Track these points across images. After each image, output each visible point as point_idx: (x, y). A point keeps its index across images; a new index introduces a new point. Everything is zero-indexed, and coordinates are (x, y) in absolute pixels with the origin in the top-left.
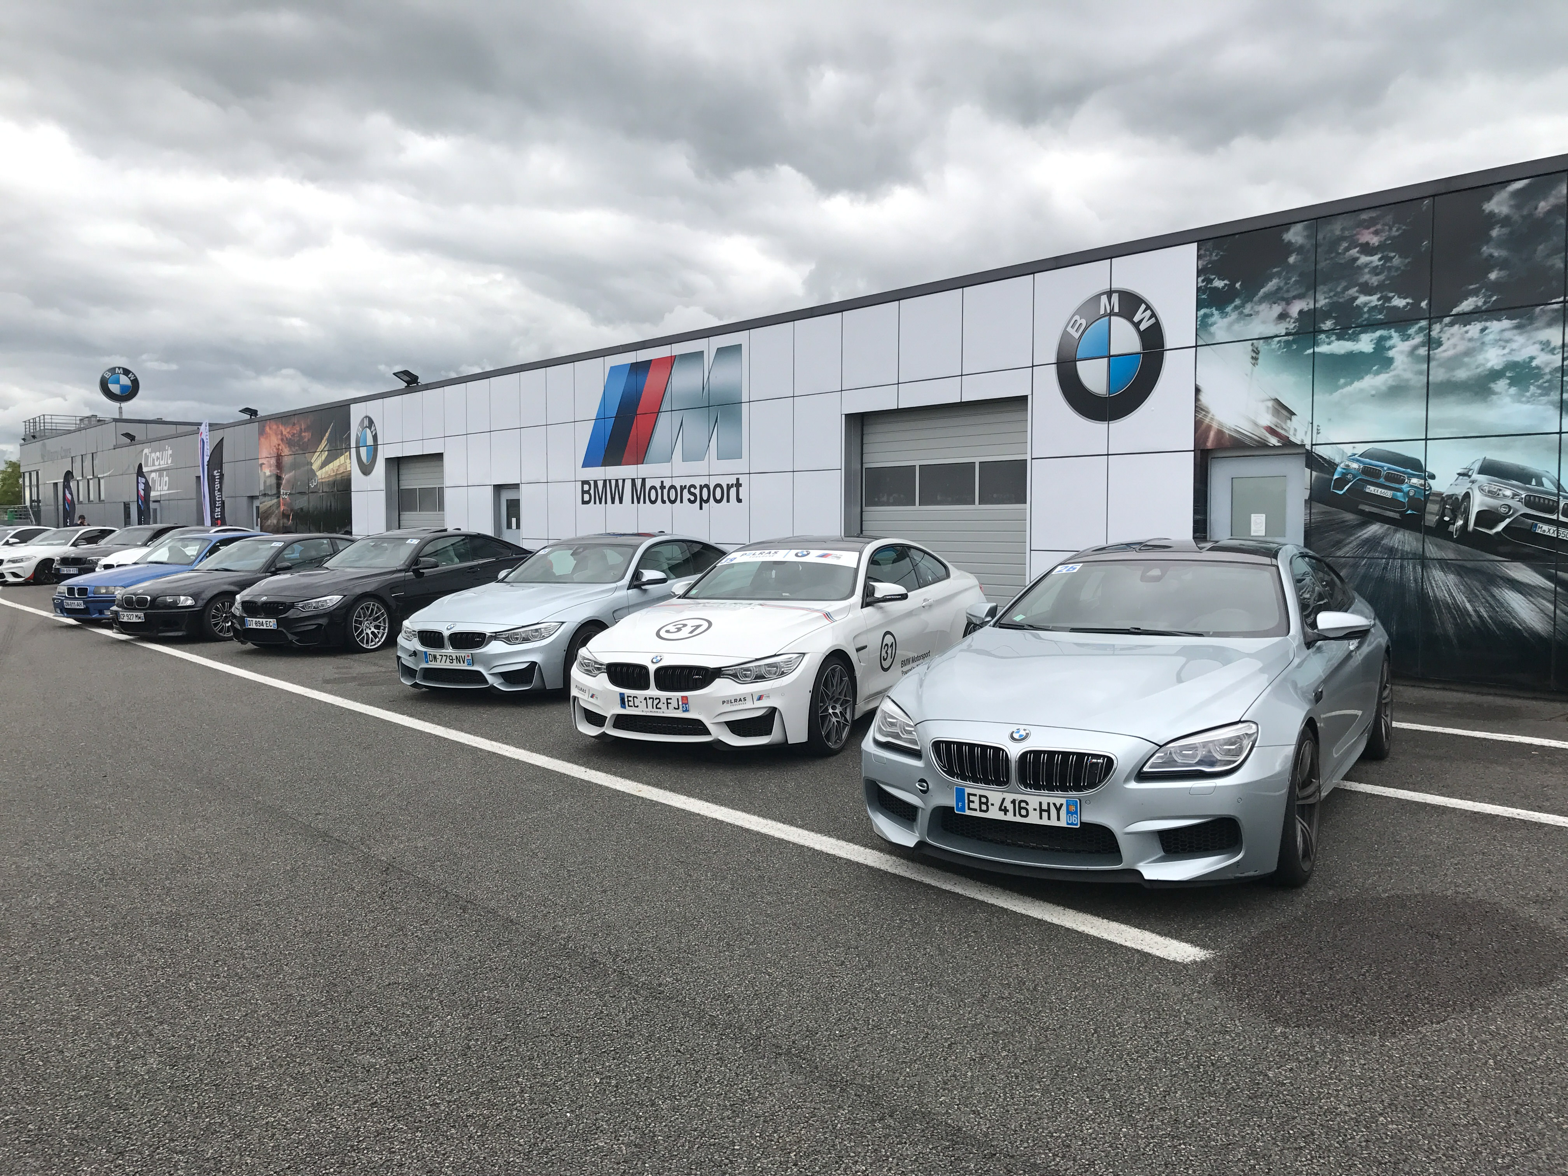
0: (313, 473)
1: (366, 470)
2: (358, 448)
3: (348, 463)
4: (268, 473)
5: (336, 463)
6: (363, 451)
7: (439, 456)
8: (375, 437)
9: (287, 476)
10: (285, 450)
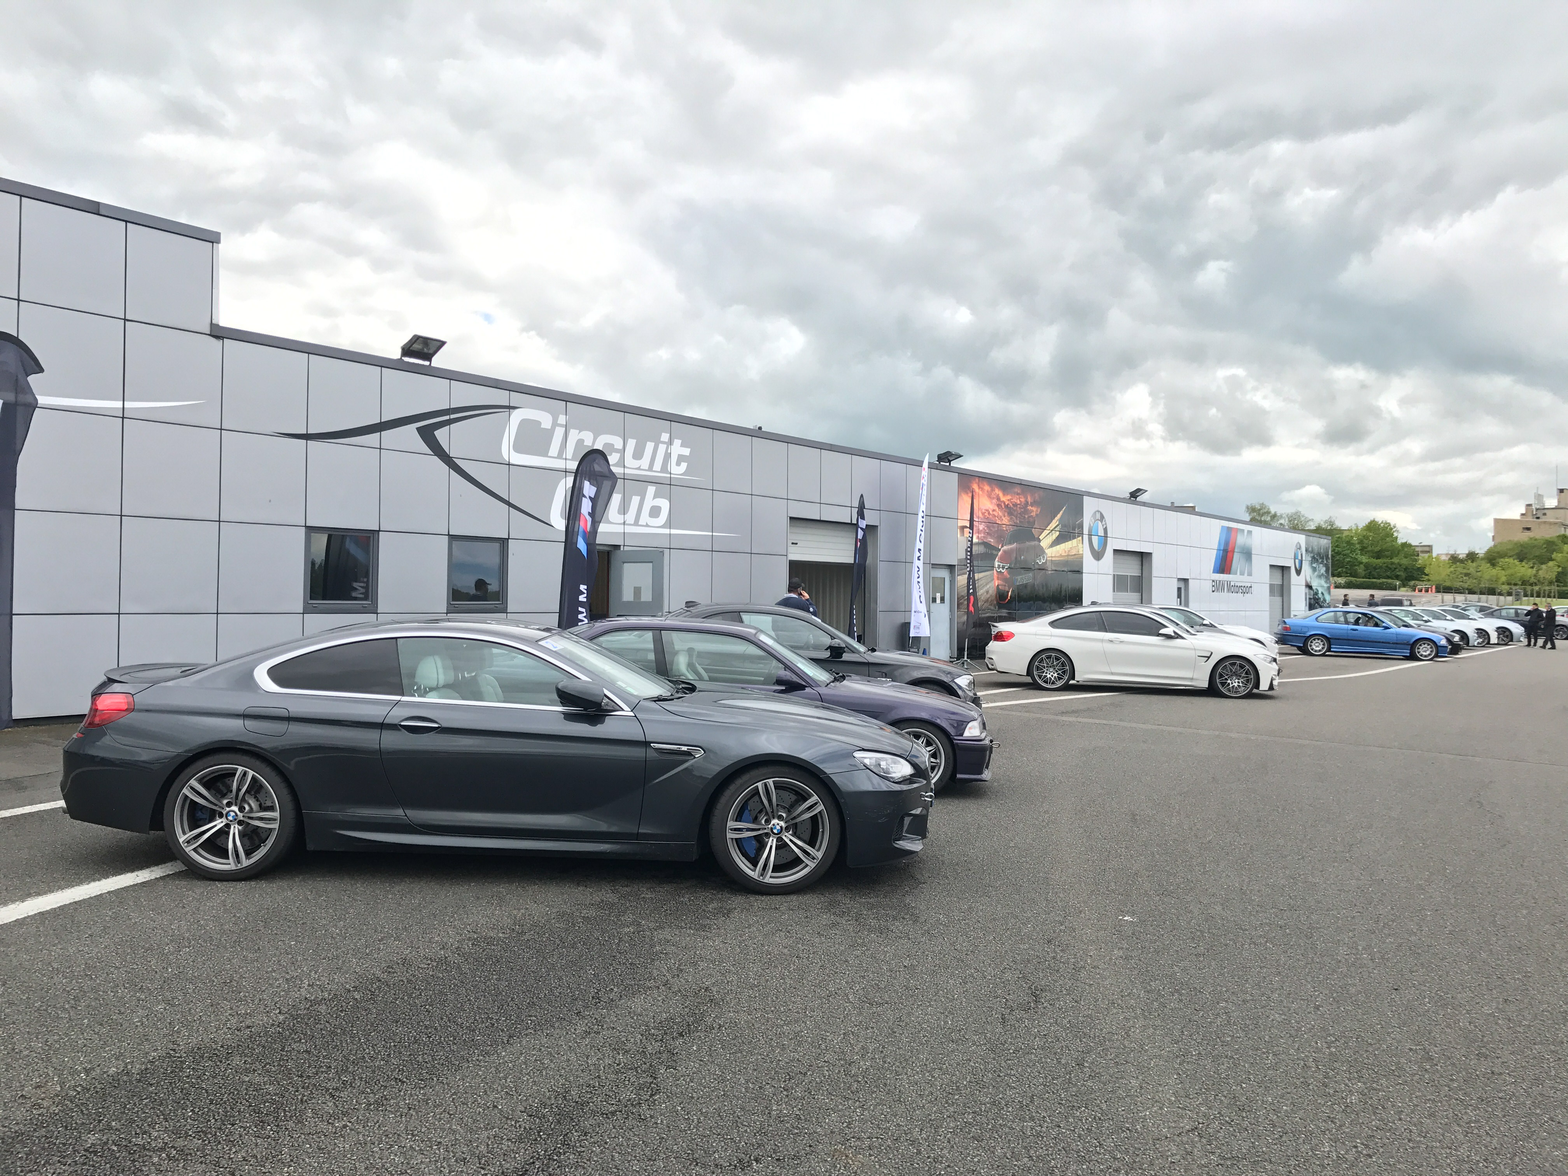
0: (1042, 551)
1: (1098, 555)
2: (1090, 535)
5: (1068, 545)
6: (1095, 540)
7: (1148, 554)
8: (1105, 530)
9: (1005, 548)
10: (1004, 518)
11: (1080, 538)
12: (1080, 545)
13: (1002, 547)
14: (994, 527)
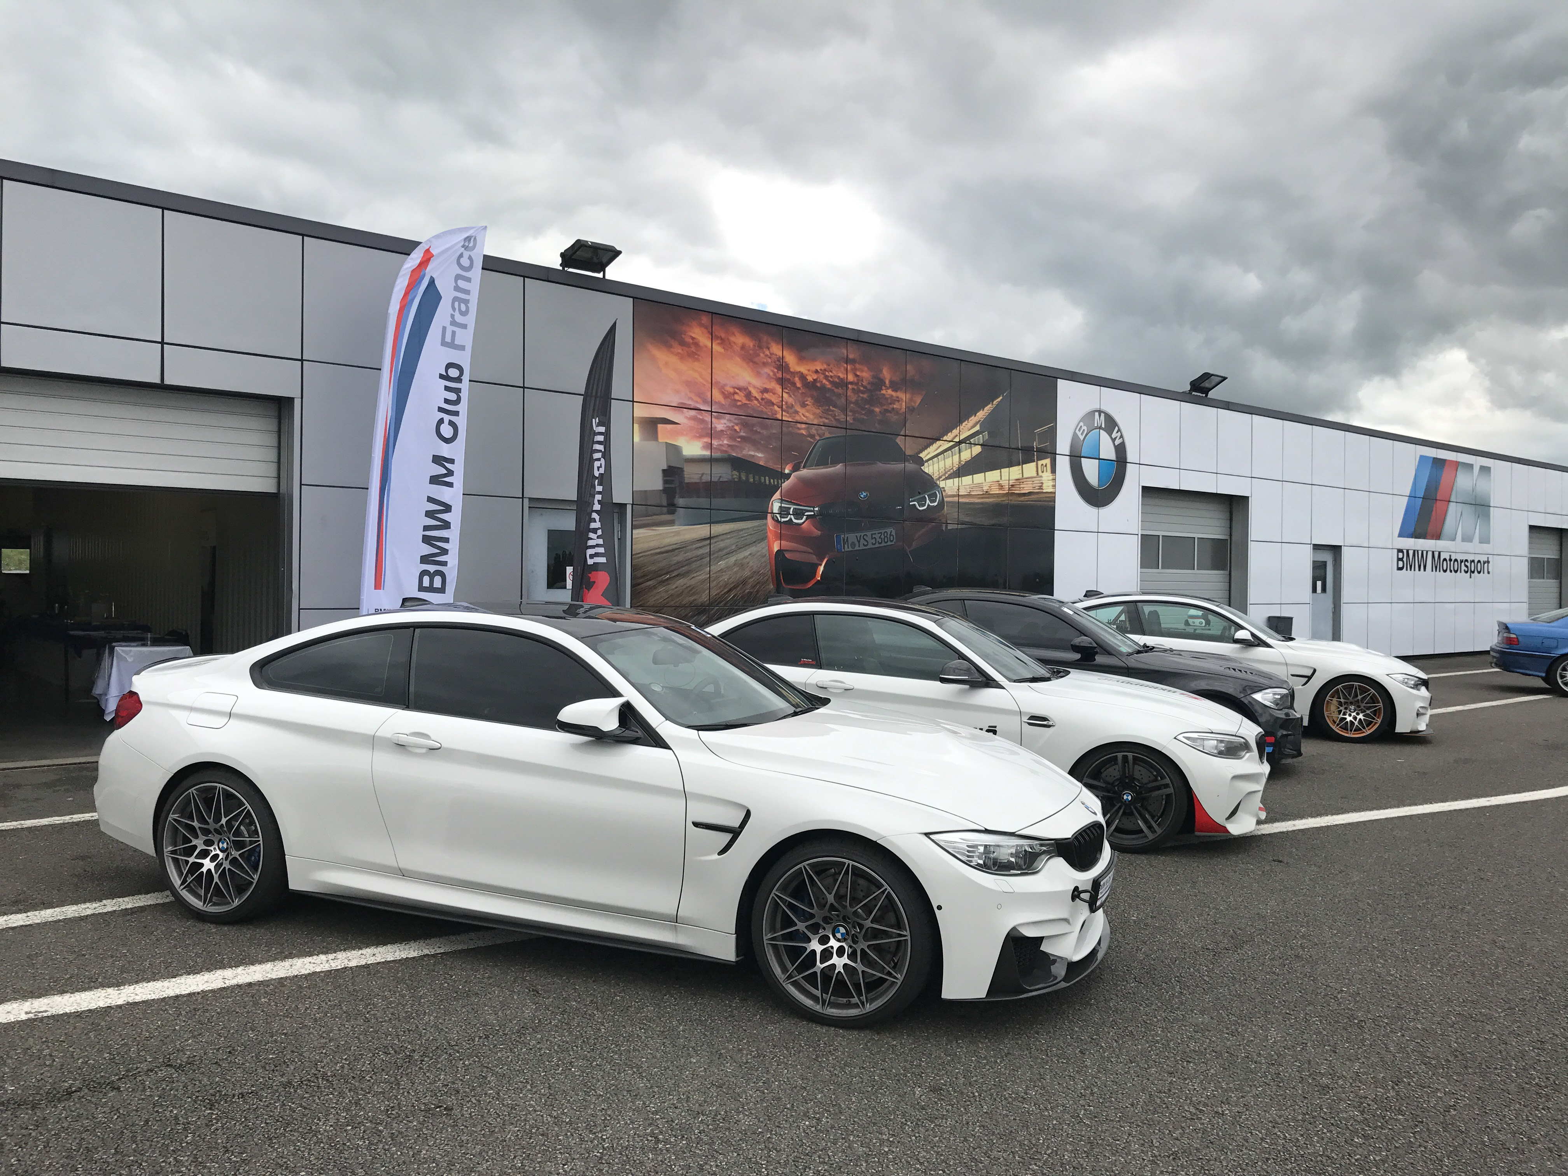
1: (1096, 497)
2: (1075, 459)
6: (1090, 466)
8: (1121, 450)
9: (804, 472)
10: (802, 411)
11: (1047, 461)
12: (1047, 476)
13: (796, 469)
14: (765, 427)
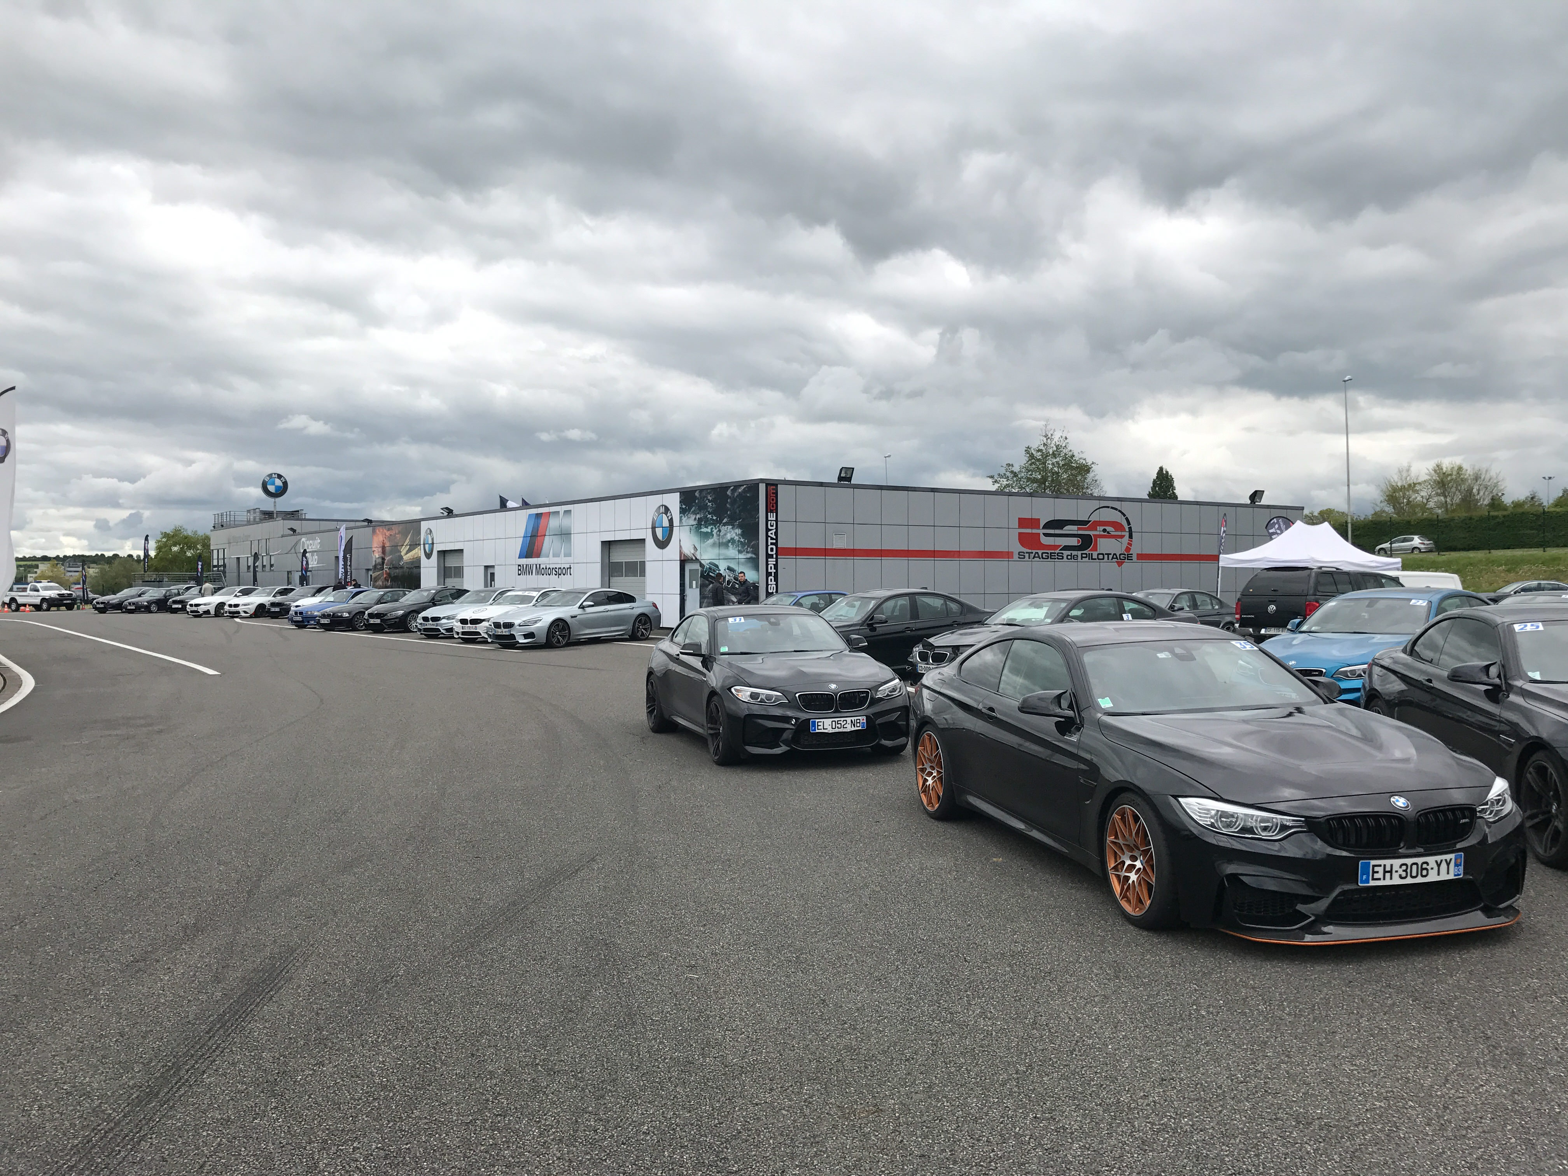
0: (401, 558)
1: (428, 556)
2: (424, 544)
3: (419, 552)
4: (377, 556)
5: (414, 552)
6: (427, 546)
7: (461, 551)
8: (433, 539)
9: (387, 558)
10: (387, 543)
11: (419, 547)
14: (384, 549)
